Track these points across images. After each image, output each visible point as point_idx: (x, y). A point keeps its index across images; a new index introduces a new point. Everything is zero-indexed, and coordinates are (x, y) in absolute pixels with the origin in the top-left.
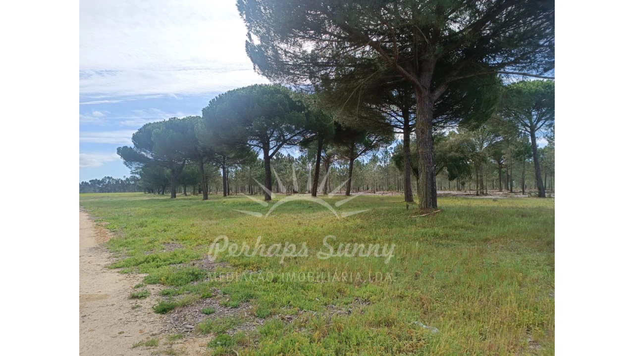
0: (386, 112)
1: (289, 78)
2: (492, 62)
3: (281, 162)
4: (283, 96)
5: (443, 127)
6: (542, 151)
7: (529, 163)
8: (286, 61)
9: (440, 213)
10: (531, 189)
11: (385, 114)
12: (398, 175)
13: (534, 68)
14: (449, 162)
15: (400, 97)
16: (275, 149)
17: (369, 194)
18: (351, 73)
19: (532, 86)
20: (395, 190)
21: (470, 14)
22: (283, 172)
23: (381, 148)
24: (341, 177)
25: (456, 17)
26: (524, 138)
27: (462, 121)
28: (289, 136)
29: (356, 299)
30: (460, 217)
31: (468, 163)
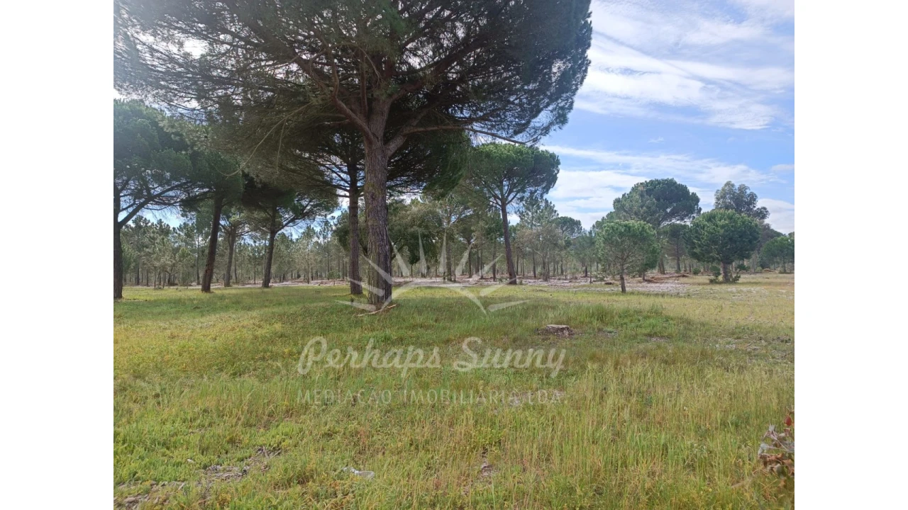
0: (324, 165)
1: (157, 93)
2: (459, 115)
3: (145, 233)
4: (147, 122)
5: (401, 193)
6: (514, 229)
7: (500, 243)
8: (152, 65)
9: (395, 308)
10: (502, 274)
11: (322, 168)
12: (343, 257)
13: (504, 129)
14: (410, 239)
15: (344, 145)
16: (130, 210)
17: (301, 284)
18: (270, 100)
19: (503, 150)
20: (339, 278)
21: (433, 48)
22: (147, 250)
23: (317, 216)
24: (255, 258)
25: (416, 49)
26: (495, 213)
27: (425, 187)
28: (159, 190)
29: (259, 450)
30: (420, 313)
31: (434, 241)
